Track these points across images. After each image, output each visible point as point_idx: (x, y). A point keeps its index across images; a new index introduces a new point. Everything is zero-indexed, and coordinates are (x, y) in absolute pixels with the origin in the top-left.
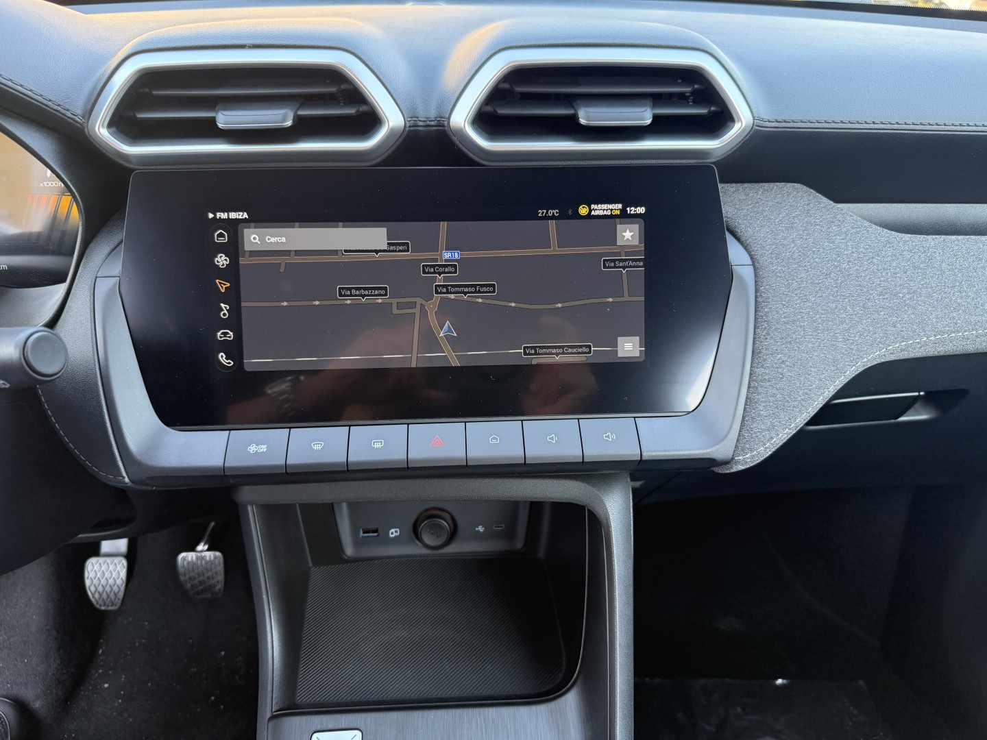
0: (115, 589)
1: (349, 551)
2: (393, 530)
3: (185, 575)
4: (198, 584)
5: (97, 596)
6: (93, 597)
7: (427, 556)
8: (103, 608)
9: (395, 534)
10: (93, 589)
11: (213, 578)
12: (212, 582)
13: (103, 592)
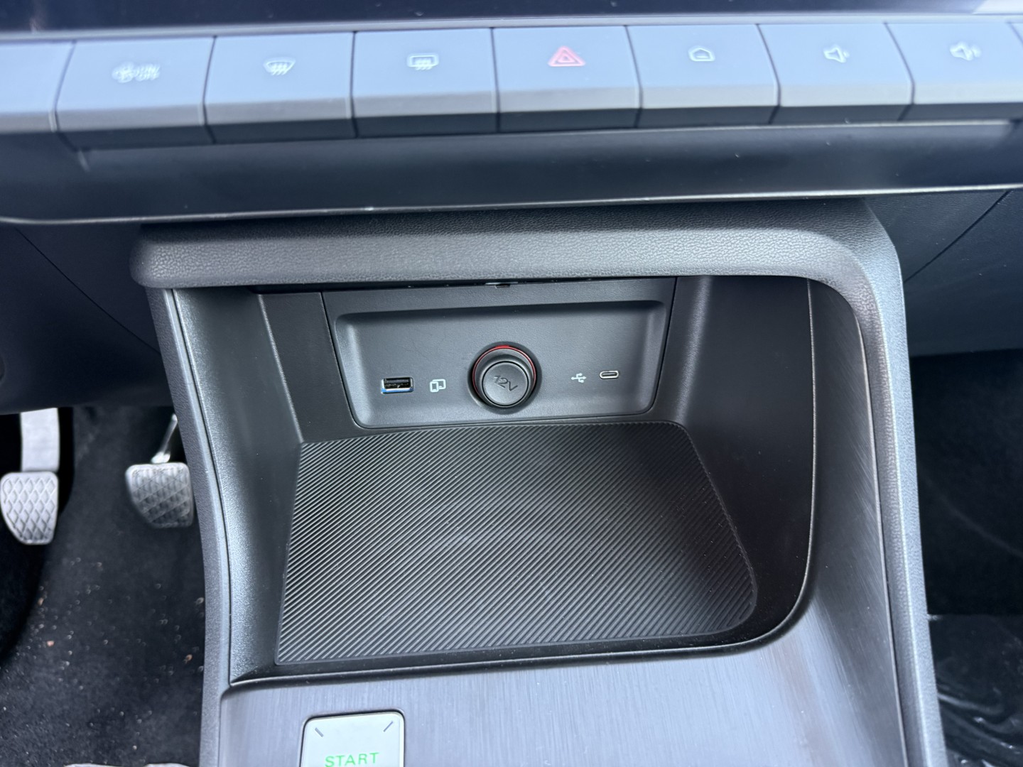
0: (44, 516)
1: (364, 414)
2: (435, 381)
3: (139, 496)
4: (158, 507)
5: (19, 526)
6: (14, 527)
7: (493, 422)
8: (29, 542)
9: (439, 388)
10: (13, 516)
11: (178, 499)
12: (176, 505)
13: (27, 521)
